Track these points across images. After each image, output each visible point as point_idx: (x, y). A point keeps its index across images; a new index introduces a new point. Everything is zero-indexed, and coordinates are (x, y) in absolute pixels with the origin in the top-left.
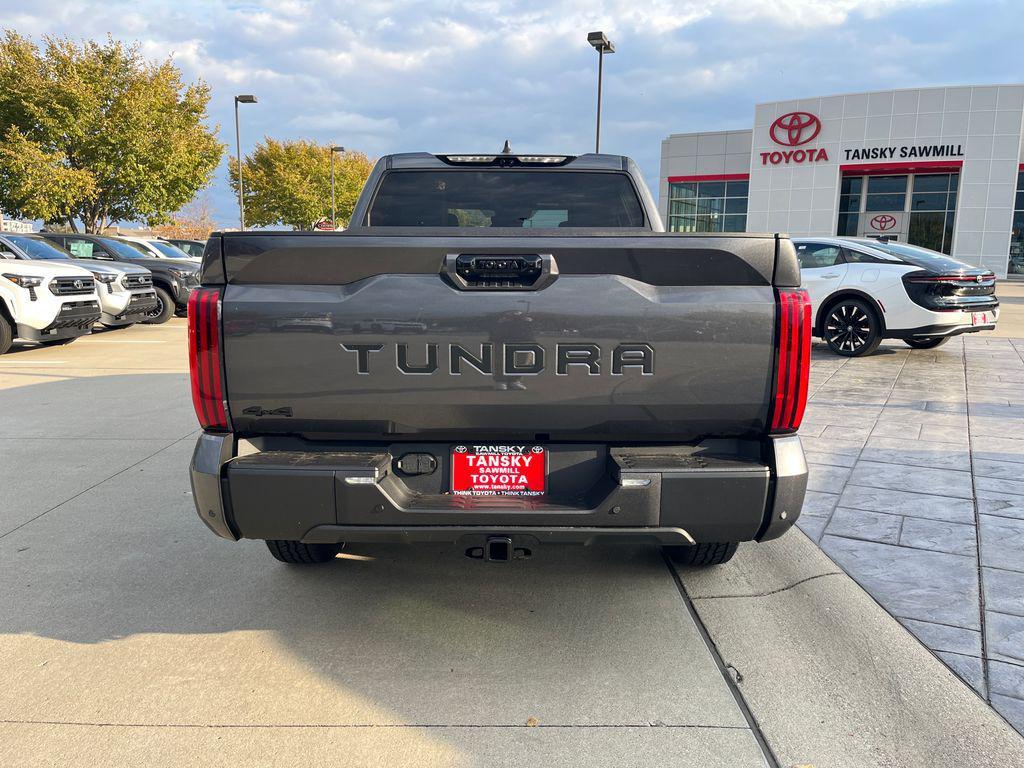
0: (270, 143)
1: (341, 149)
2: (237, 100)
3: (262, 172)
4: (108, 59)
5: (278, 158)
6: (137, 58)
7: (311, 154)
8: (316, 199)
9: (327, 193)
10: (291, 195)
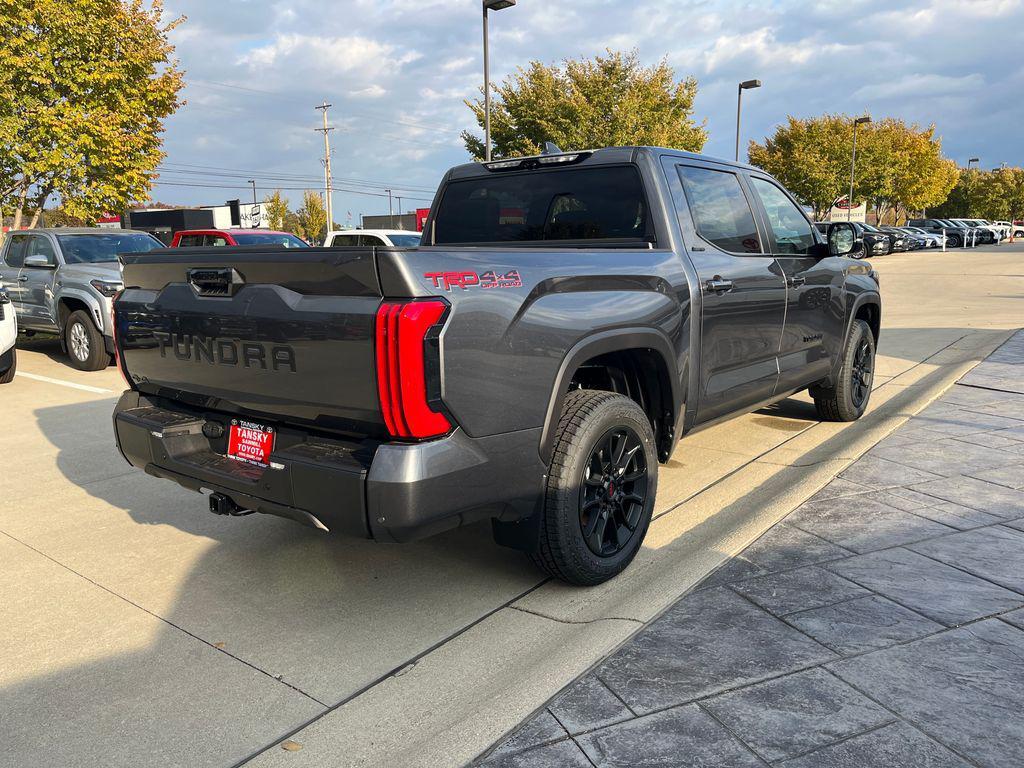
0: (793, 123)
1: (867, 120)
2: (741, 87)
3: (780, 154)
4: (609, 70)
5: (797, 137)
6: (635, 65)
7: (836, 129)
8: (832, 178)
9: (846, 169)
10: (806, 176)
